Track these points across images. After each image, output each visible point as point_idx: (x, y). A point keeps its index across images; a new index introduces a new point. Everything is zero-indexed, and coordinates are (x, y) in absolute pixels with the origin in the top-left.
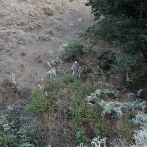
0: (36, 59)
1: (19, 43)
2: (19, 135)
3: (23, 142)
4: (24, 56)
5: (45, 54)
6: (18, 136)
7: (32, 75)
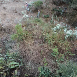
0: (14, 11)
1: (1, 3)
2: (7, 58)
3: (10, 62)
4: (5, 9)
5: (19, 8)
6: (5, 59)
7: (12, 19)
